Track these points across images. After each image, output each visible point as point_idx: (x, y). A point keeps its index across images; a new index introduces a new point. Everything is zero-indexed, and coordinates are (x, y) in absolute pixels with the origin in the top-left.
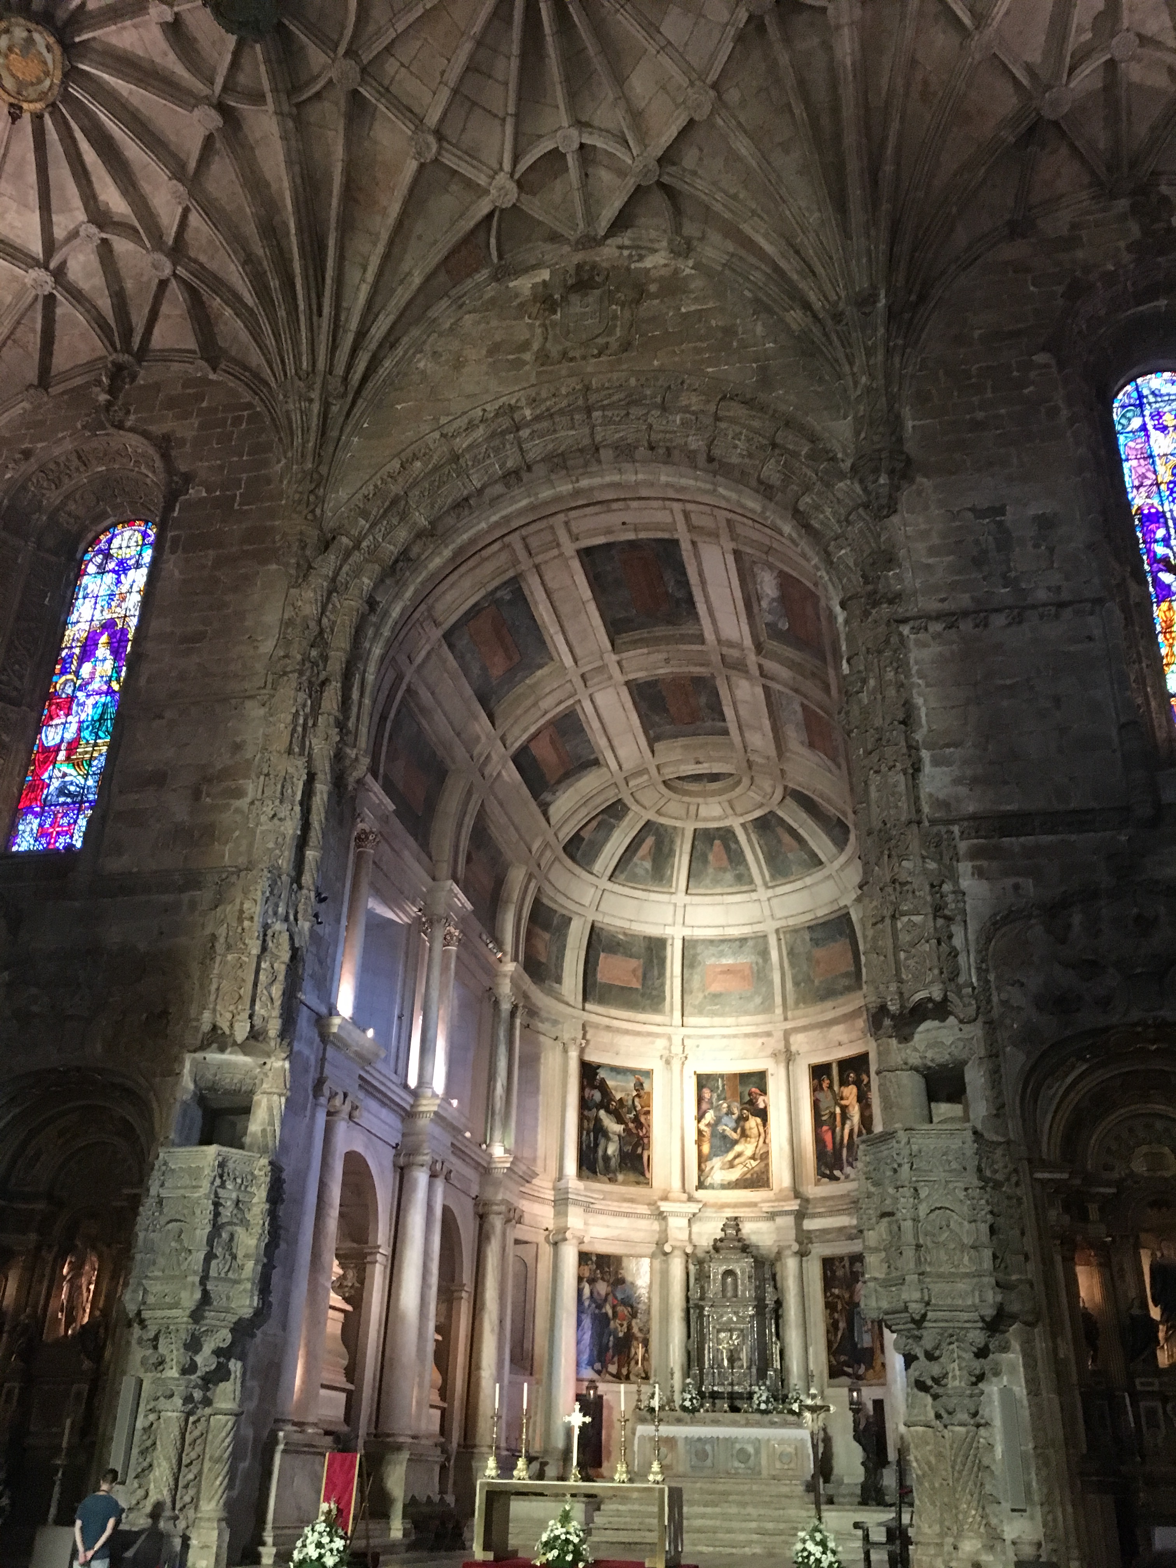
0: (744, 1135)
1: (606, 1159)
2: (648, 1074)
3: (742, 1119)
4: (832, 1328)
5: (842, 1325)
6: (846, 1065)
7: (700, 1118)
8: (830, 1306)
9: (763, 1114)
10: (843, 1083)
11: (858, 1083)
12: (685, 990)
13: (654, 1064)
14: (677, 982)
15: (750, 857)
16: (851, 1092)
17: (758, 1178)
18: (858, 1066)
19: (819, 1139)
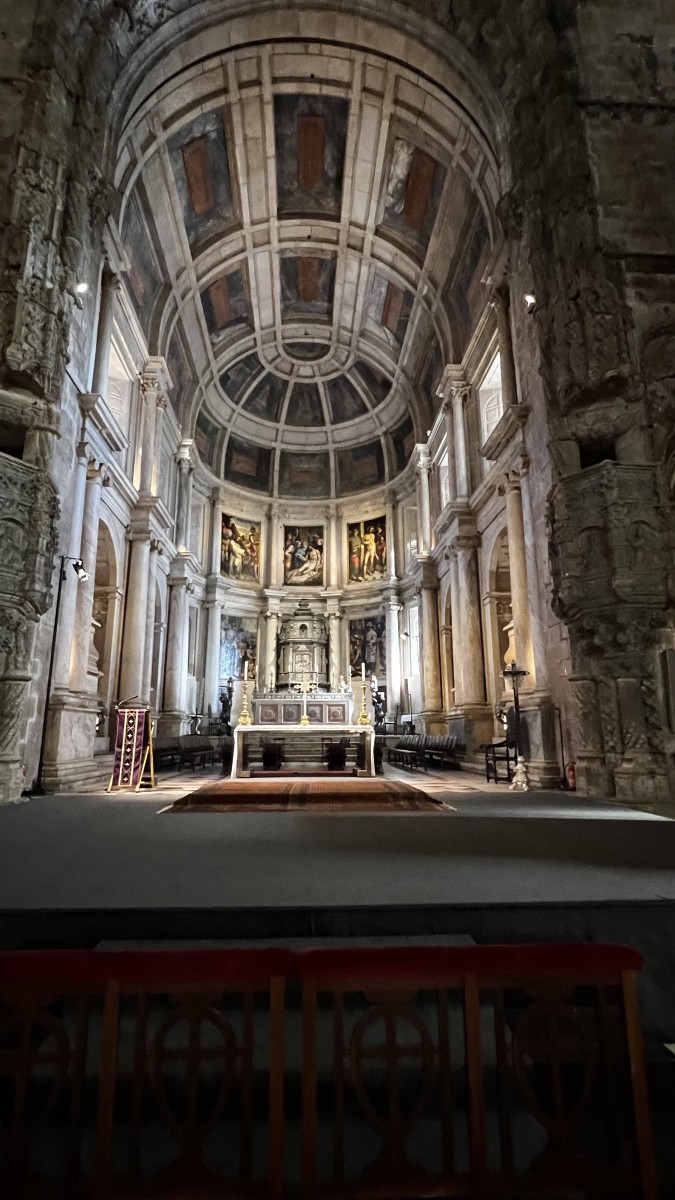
0: (310, 558)
1: (235, 567)
3: (308, 550)
4: (354, 651)
5: (359, 652)
7: (286, 548)
8: (353, 643)
9: (320, 548)
10: (367, 532)
11: (375, 532)
12: (281, 480)
13: (263, 519)
14: (277, 474)
15: (324, 403)
16: (371, 537)
17: (316, 581)
18: (376, 524)
19: (351, 561)
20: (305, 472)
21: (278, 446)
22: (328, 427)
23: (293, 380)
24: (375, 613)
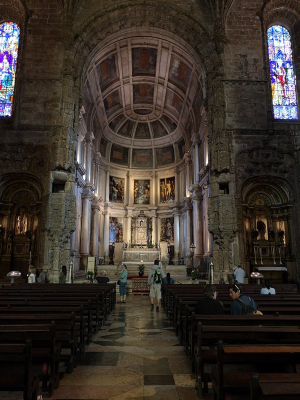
0: (144, 193)
1: (114, 197)
2: (124, 179)
3: (144, 190)
4: (162, 232)
5: (164, 231)
6: (168, 179)
7: (135, 189)
8: (162, 228)
9: (149, 189)
10: (167, 183)
11: (171, 183)
12: (132, 161)
13: (125, 177)
14: (131, 159)
15: (150, 131)
16: (169, 185)
17: (147, 202)
18: (171, 180)
19: (161, 194)
20: (143, 157)
21: (132, 147)
22: (152, 139)
23: (137, 122)
24: (170, 216)
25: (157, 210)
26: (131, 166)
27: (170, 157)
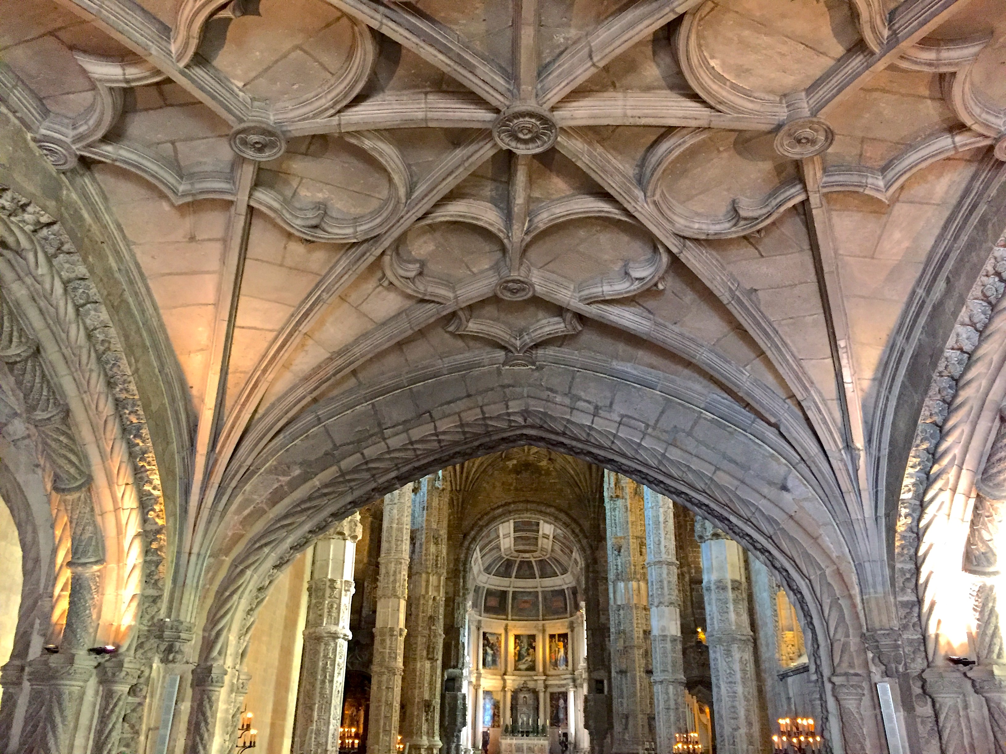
0: (528, 654)
1: (489, 662)
2: (500, 635)
3: (528, 649)
4: (552, 712)
5: (555, 711)
7: (515, 648)
8: (551, 706)
9: (534, 648)
10: (559, 641)
11: (563, 642)
12: (512, 608)
13: (502, 631)
14: (510, 606)
15: (535, 569)
16: (561, 644)
17: (532, 668)
18: (564, 636)
19: (550, 657)
20: (525, 602)
21: (511, 590)
22: (538, 579)
23: (518, 560)
24: (563, 690)
25: (545, 680)
26: (510, 618)
27: (562, 605)
